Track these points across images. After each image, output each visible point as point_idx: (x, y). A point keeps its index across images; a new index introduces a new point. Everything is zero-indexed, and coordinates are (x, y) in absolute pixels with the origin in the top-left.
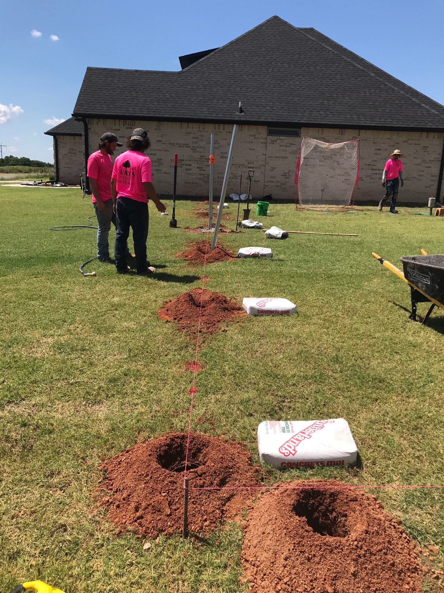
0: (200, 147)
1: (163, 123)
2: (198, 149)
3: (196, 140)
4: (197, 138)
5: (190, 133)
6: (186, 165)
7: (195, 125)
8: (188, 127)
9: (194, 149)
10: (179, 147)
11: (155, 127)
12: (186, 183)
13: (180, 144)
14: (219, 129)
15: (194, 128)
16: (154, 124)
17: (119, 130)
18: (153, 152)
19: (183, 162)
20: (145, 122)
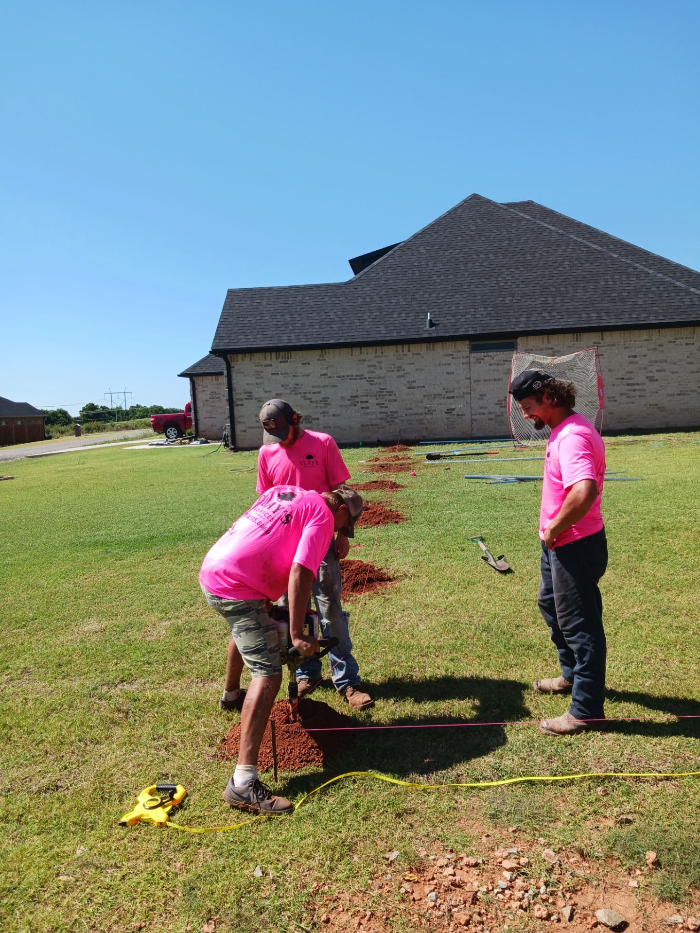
0: (379, 378)
1: (327, 350)
2: (376, 381)
3: (372, 369)
4: (374, 366)
5: (365, 360)
6: (362, 402)
7: (370, 349)
8: (361, 353)
9: (371, 381)
10: (351, 379)
11: (318, 357)
12: (362, 426)
13: (352, 376)
14: (403, 351)
15: (369, 354)
16: (316, 353)
17: (271, 365)
18: (316, 390)
19: (357, 399)
20: (304, 352)
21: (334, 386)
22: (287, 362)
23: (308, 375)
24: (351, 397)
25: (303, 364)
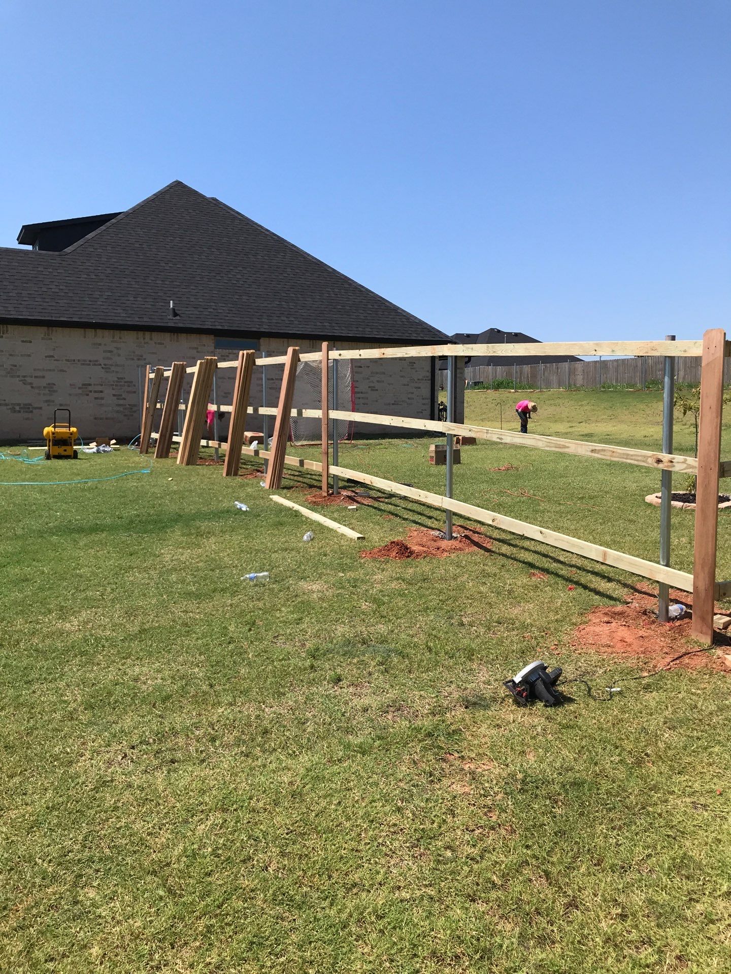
1: (54, 329)
2: (113, 368)
3: (109, 355)
4: (111, 352)
5: (100, 344)
6: (95, 392)
7: (106, 333)
8: (96, 335)
9: (106, 368)
10: (83, 364)
11: (42, 336)
12: (95, 419)
13: (85, 361)
15: (105, 337)
16: (41, 331)
18: (40, 374)
19: (90, 388)
20: (25, 328)
21: (61, 371)
22: (2, 337)
23: (29, 356)
24: (83, 385)
25: (23, 341)
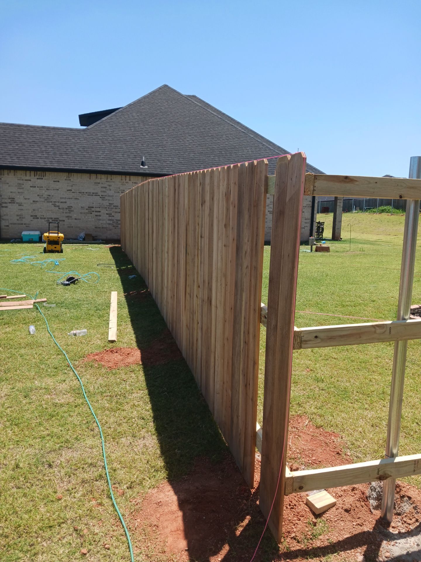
0: (109, 196)
4: (105, 188)
6: (96, 212)
7: (103, 176)
9: (103, 198)
10: (89, 195)
11: (65, 178)
13: (89, 193)
14: (125, 180)
15: (102, 179)
16: (64, 175)
17: (30, 180)
18: (63, 200)
19: (93, 209)
20: (56, 173)
21: (76, 199)
22: (42, 179)
23: (58, 190)
24: (89, 207)
25: (54, 181)
